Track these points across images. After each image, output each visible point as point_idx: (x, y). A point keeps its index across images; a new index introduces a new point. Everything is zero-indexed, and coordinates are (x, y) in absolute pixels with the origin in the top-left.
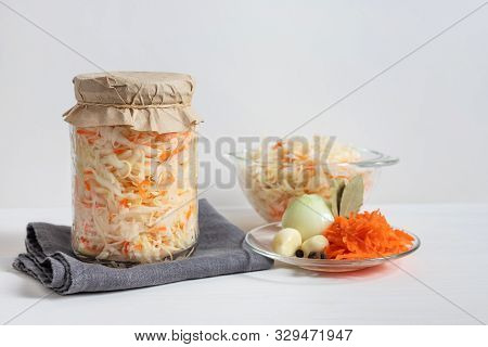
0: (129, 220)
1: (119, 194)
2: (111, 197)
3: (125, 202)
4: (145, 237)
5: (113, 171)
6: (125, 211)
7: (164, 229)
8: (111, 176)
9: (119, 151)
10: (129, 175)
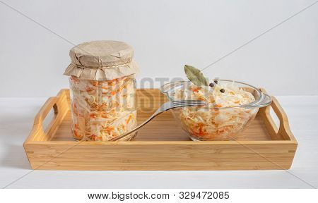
0: (95, 124)
1: (89, 111)
2: (85, 112)
3: (93, 116)
4: (104, 133)
5: (87, 100)
6: (93, 120)
7: (113, 129)
8: (85, 102)
9: (89, 91)
10: (94, 102)
